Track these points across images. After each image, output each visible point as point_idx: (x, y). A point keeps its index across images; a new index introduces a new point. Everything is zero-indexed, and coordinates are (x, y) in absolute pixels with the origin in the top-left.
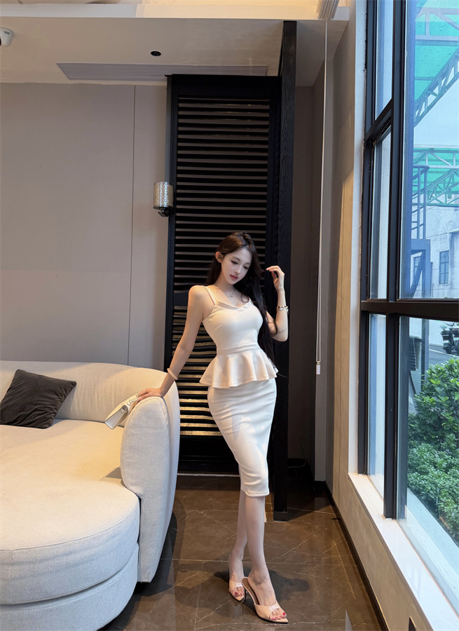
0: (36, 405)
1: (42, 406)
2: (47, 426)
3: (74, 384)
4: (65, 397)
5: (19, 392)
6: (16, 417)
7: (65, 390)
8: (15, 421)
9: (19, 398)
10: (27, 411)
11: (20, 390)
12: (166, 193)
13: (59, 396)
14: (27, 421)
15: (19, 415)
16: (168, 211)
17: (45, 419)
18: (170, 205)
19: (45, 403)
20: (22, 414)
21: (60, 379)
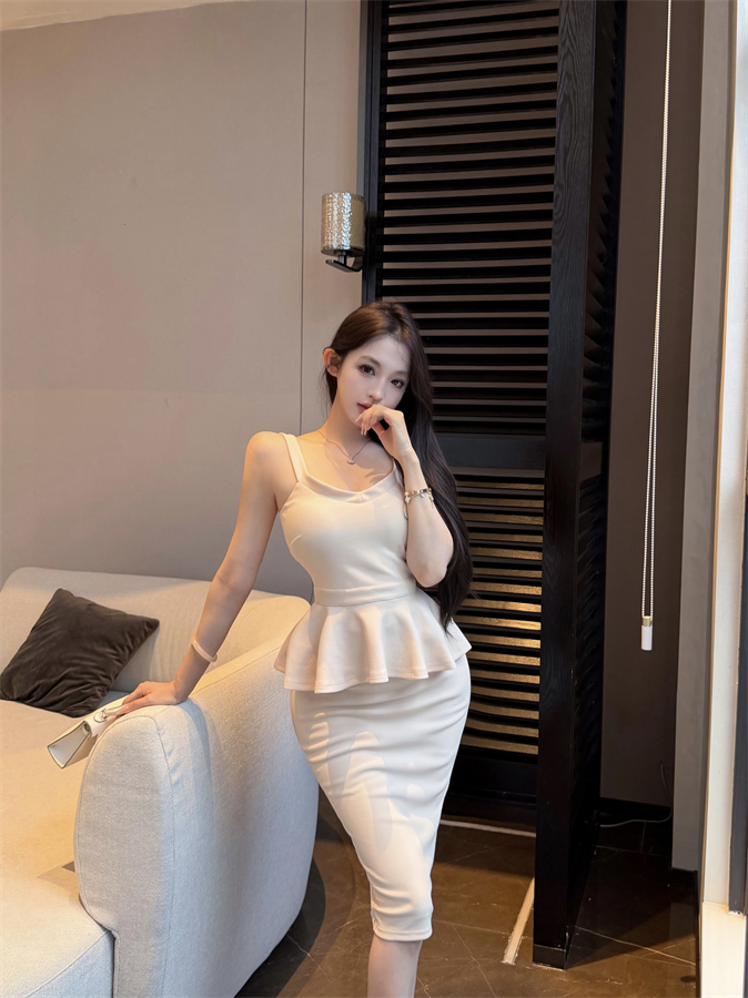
0: (69, 666)
1: (78, 669)
2: (83, 711)
3: (152, 626)
4: (131, 651)
5: (44, 638)
6: (31, 688)
7: (132, 637)
8: (30, 695)
9: (42, 650)
10: (52, 677)
11: (48, 632)
12: (346, 218)
13: (115, 649)
14: (48, 699)
15: (37, 684)
16: (361, 259)
17: (82, 697)
18: (355, 245)
19: (84, 663)
20: (41, 681)
21: (129, 613)
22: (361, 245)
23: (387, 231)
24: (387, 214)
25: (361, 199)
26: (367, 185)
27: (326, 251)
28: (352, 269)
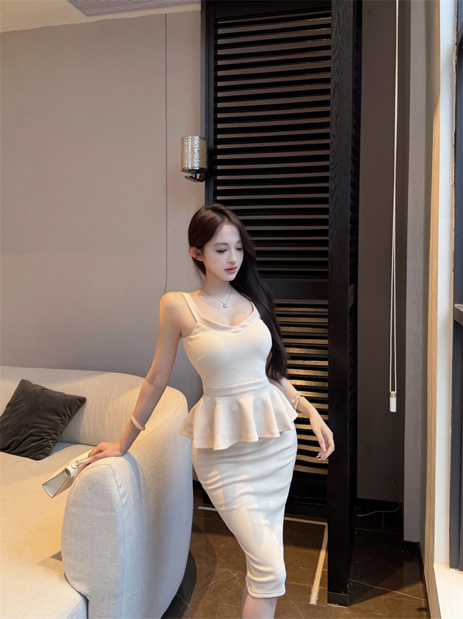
0: (32, 428)
1: (38, 429)
2: (43, 456)
3: (82, 401)
4: (70, 418)
5: (16, 411)
6: (9, 442)
7: (70, 409)
8: (8, 448)
9: (14, 418)
10: (21, 435)
11: (18, 407)
12: (196, 150)
13: (61, 417)
14: (20, 449)
15: (12, 440)
16: (204, 174)
17: (41, 448)
18: (202, 167)
19: (41, 426)
20: (15, 438)
21: (67, 394)
22: (205, 166)
23: (219, 157)
24: (219, 147)
25: (205, 138)
26: (207, 130)
27: (184, 170)
28: (199, 180)
